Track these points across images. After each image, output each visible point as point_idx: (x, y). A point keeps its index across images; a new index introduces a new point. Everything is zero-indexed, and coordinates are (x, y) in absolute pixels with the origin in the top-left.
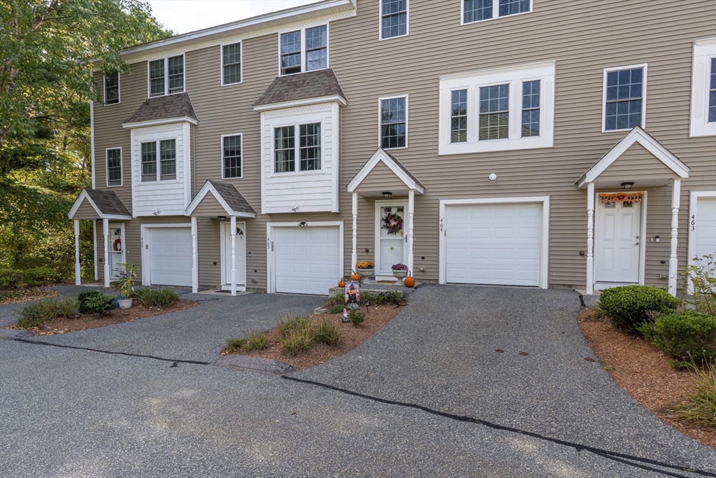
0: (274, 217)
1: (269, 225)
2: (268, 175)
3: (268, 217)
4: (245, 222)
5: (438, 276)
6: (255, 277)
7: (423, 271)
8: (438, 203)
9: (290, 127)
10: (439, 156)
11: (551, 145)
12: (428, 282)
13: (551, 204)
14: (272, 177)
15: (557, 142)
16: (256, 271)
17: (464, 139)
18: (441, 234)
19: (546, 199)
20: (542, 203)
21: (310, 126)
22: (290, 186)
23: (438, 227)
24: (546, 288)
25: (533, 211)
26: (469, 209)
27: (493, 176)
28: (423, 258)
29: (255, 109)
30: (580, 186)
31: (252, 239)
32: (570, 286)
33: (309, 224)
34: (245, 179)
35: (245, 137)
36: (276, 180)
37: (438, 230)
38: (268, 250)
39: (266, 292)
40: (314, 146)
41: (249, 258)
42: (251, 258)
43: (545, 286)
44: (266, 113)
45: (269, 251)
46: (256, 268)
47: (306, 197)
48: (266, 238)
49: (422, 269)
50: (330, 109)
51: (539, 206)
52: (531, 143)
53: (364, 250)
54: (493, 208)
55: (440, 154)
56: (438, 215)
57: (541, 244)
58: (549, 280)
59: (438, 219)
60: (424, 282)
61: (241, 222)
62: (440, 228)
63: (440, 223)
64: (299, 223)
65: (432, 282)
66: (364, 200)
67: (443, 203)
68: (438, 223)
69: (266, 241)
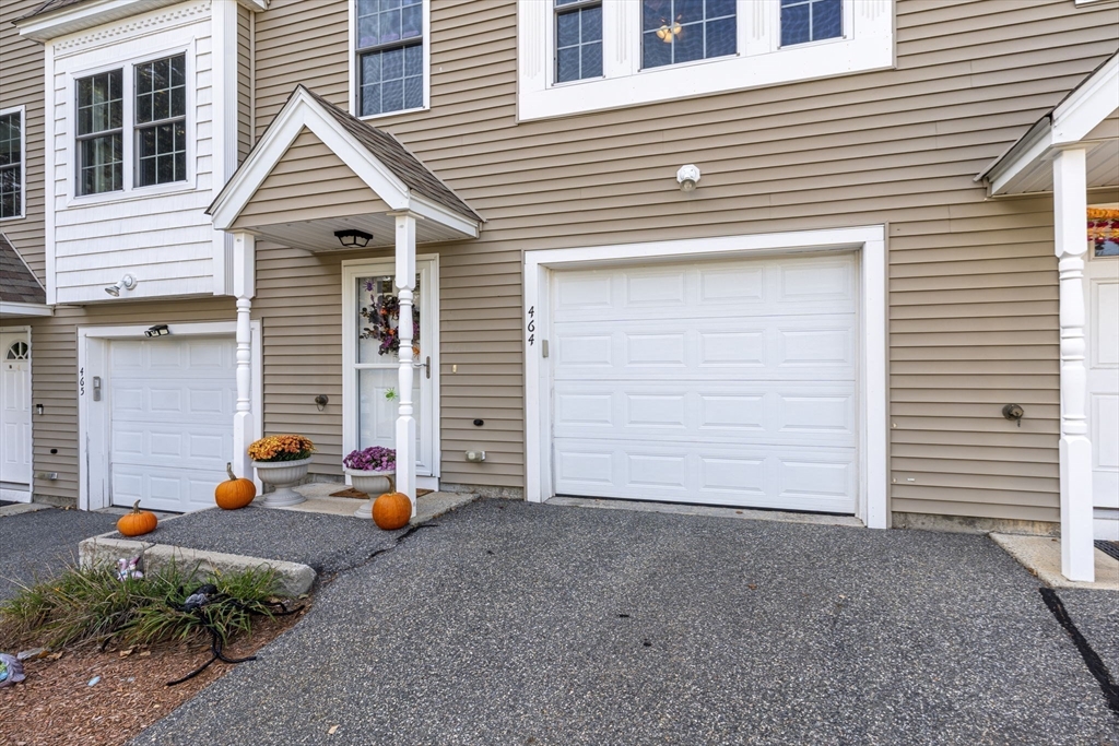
0: (94, 311)
1: (84, 333)
2: (62, 204)
3: (81, 312)
4: (28, 328)
5: (523, 477)
6: (53, 466)
7: (478, 462)
8: (520, 263)
9: (112, 72)
10: (521, 124)
11: (885, 60)
12: (494, 494)
13: (890, 252)
14: (71, 208)
15: (906, 50)
16: (54, 451)
17: (594, 67)
18: (532, 353)
19: (873, 238)
20: (856, 251)
21: (161, 65)
22: (114, 228)
23: (521, 330)
24: (883, 526)
25: (829, 277)
26: (622, 280)
27: (689, 172)
28: (479, 423)
29: (22, 32)
30: (997, 187)
31: (47, 371)
32: (971, 520)
33: (177, 329)
34: (30, 219)
35: (31, 115)
36: (80, 216)
37: (521, 342)
38: (82, 399)
39: (75, 508)
40: (171, 119)
41: (37, 419)
42: (45, 419)
43: (877, 518)
44: (56, 43)
45: (85, 400)
46: (55, 445)
47: (151, 256)
48: (76, 366)
49: (472, 456)
50: (205, 14)
51: (849, 260)
52: (816, 59)
53: (312, 400)
54: (695, 275)
55: (523, 116)
56: (521, 296)
57: (857, 380)
58: (891, 500)
59: (521, 307)
60: (484, 492)
61: (21, 328)
62: (528, 335)
63: (528, 318)
64: (147, 328)
65: (505, 494)
66: (313, 262)
67: (533, 260)
68: (521, 319)
69: (75, 374)
